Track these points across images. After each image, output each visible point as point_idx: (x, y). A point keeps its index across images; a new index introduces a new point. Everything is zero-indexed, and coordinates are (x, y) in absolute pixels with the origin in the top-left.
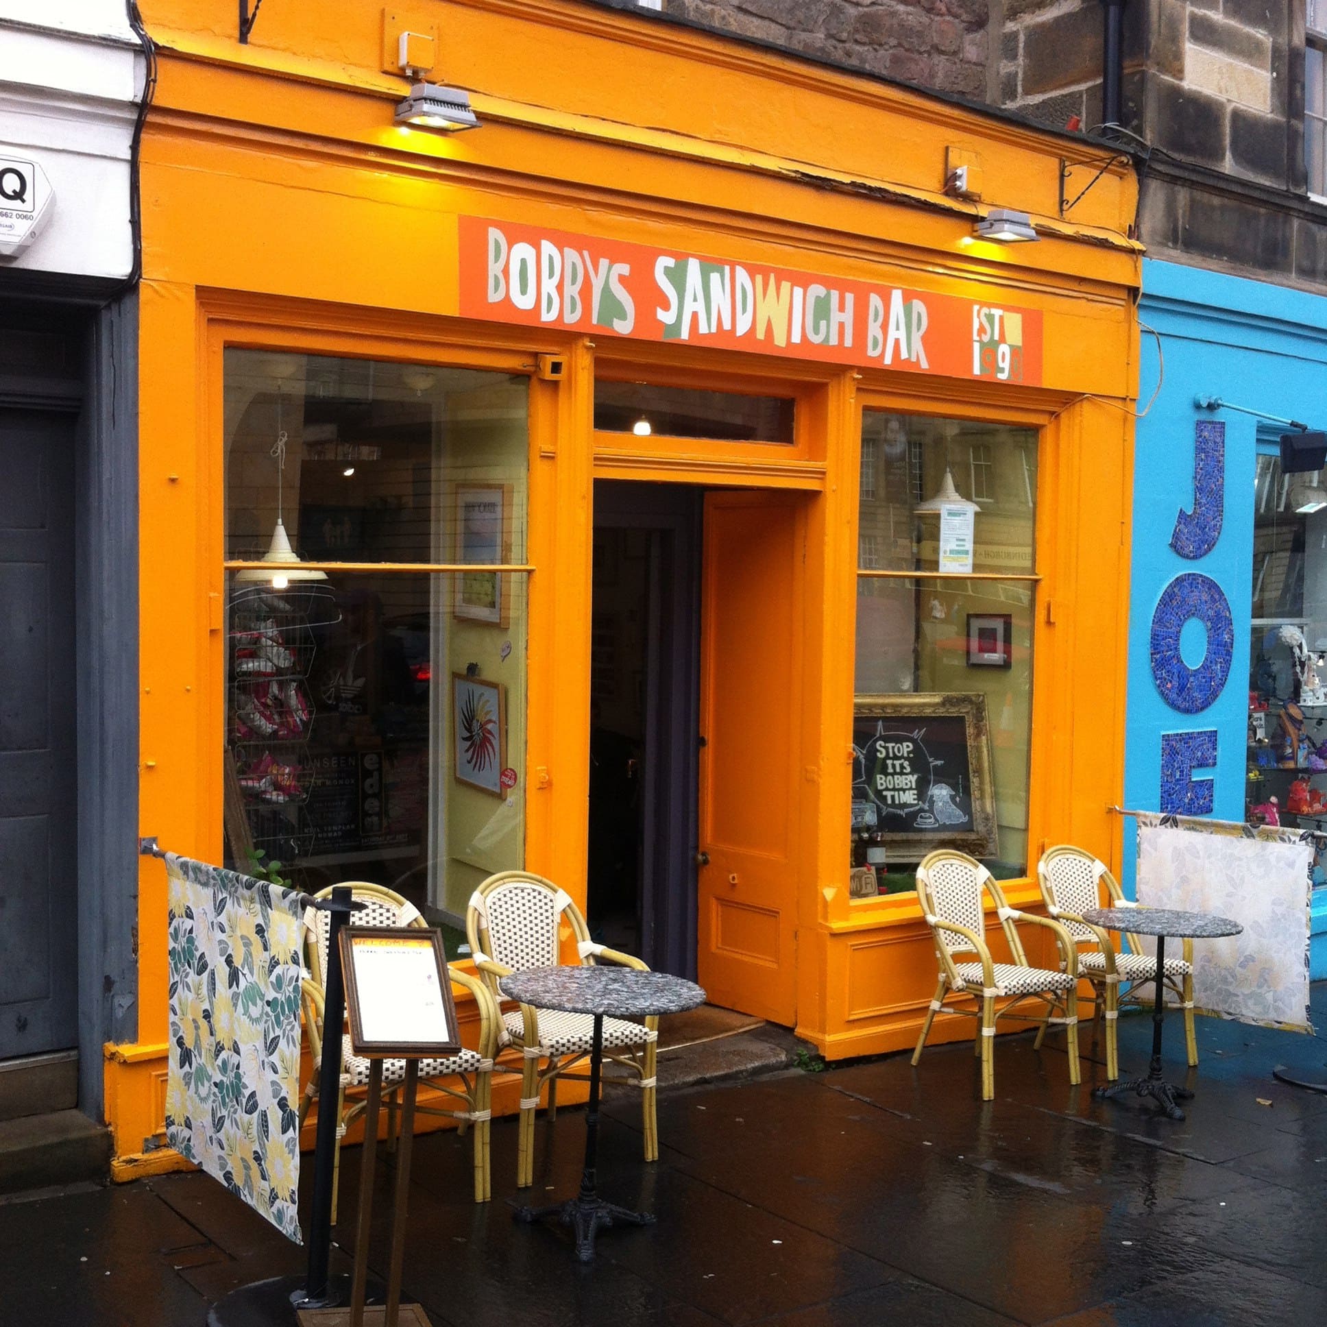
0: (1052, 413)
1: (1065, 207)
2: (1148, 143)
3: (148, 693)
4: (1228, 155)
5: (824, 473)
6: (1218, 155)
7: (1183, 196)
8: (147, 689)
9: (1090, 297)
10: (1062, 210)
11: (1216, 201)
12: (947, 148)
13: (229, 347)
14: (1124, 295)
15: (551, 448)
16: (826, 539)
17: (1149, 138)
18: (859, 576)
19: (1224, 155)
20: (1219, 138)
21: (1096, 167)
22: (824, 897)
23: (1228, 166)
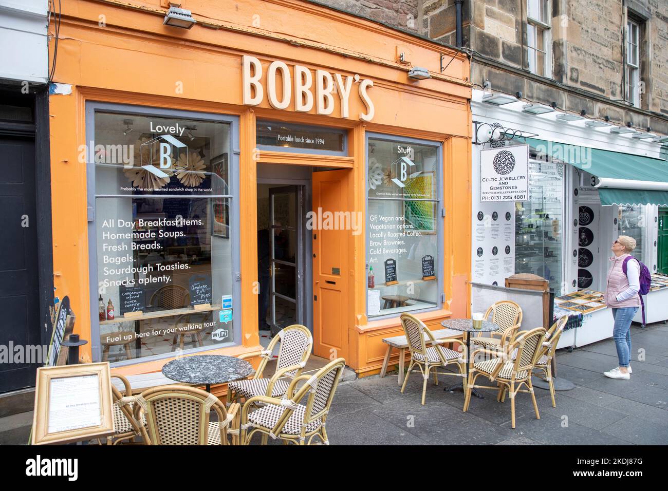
0: (441, 142)
1: (443, 70)
2: (472, 50)
3: (56, 246)
4: (501, 56)
5: (353, 161)
6: (498, 56)
7: (486, 69)
8: (56, 245)
9: (453, 101)
10: (441, 71)
11: (498, 72)
12: (397, 47)
13: (97, 112)
14: (465, 101)
15: (239, 151)
16: (355, 185)
17: (472, 48)
18: (369, 199)
19: (499, 56)
20: (498, 50)
21: (452, 56)
22: (357, 318)
23: (501, 59)
